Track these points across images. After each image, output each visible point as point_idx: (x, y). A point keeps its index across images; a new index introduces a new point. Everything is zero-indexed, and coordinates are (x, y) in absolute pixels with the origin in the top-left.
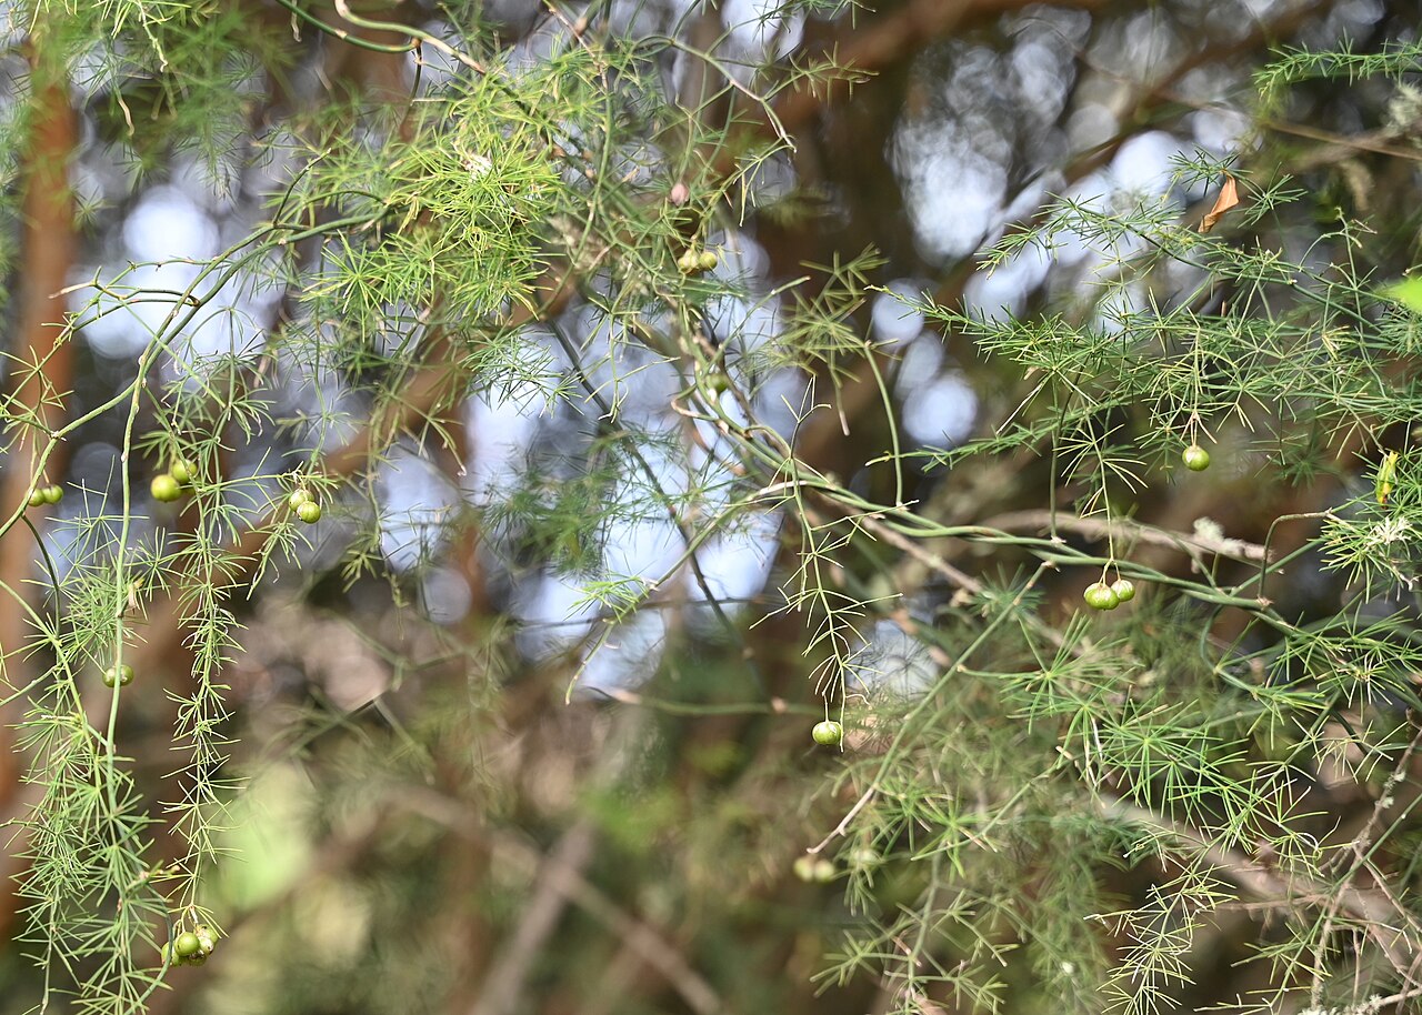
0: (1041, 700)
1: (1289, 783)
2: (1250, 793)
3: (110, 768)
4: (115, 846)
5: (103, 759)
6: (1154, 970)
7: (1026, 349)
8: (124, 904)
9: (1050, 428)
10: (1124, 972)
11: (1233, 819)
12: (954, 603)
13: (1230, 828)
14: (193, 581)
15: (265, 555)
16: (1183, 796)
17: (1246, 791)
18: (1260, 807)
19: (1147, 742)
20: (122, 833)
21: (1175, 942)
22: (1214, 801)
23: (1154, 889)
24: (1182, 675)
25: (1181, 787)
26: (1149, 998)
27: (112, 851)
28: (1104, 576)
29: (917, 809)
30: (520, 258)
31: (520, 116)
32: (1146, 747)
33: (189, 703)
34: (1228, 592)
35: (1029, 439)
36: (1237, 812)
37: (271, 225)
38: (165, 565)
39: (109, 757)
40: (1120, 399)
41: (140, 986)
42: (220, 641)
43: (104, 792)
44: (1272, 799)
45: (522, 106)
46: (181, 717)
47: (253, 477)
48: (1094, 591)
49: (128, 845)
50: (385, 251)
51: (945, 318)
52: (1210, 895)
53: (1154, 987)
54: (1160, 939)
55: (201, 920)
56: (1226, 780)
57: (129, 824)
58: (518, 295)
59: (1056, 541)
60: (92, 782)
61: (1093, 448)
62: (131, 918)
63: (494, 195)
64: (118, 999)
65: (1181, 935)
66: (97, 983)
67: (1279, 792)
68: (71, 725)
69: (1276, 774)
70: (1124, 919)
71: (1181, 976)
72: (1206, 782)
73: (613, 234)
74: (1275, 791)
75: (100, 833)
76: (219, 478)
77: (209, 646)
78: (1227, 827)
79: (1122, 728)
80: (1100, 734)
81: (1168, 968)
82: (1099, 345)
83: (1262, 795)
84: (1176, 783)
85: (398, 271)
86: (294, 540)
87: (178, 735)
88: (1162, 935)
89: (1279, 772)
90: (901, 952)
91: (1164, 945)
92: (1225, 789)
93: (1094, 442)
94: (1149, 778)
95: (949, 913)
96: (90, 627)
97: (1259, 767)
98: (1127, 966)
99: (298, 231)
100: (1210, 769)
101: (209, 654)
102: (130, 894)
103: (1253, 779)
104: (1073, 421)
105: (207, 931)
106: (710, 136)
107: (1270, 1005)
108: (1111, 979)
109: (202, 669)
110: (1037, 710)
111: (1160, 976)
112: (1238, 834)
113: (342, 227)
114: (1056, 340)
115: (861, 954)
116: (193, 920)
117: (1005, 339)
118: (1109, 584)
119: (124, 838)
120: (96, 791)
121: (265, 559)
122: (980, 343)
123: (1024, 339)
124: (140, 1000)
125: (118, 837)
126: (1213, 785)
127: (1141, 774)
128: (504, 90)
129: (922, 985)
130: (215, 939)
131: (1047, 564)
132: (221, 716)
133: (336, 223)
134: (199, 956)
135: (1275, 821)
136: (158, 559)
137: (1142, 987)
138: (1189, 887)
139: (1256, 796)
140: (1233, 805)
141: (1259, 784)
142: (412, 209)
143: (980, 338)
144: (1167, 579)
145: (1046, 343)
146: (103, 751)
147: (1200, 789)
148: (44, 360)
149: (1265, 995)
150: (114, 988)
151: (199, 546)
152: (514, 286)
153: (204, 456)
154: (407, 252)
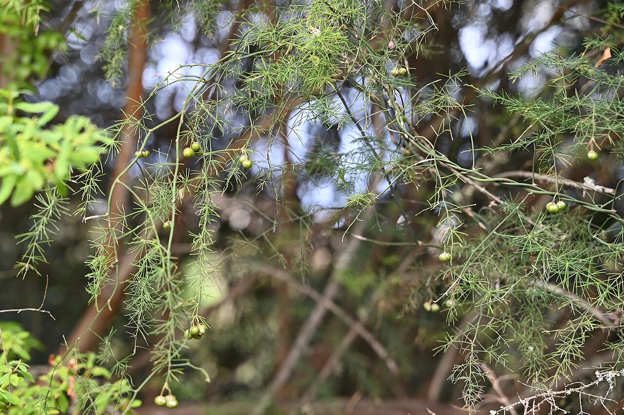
0: (526, 246)
1: (622, 282)
2: (607, 285)
3: (168, 261)
4: (169, 292)
5: (166, 257)
6: (569, 353)
7: (526, 111)
8: (172, 314)
9: (533, 141)
10: (558, 353)
11: (601, 295)
12: (490, 206)
13: (599, 299)
14: (200, 189)
15: (228, 180)
16: (581, 286)
17: (606, 284)
18: (611, 291)
19: (567, 264)
20: (172, 287)
21: (577, 342)
22: (594, 288)
23: (570, 321)
24: (577, 236)
25: (580, 282)
26: (567, 364)
27: (168, 294)
28: (554, 199)
29: (475, 286)
30: (330, 68)
31: (331, 13)
32: (567, 266)
33: (197, 237)
34: (600, 207)
35: (525, 145)
36: (602, 292)
37: (235, 52)
38: (189, 183)
39: (168, 257)
40: (561, 130)
41: (177, 347)
42: (210, 213)
43: (166, 270)
44: (616, 288)
45: (332, 9)
46: (194, 242)
47: (226, 150)
48: (550, 205)
49: (174, 292)
50: (278, 64)
51: (494, 97)
52: (591, 324)
53: (569, 360)
54: (572, 341)
55: (200, 321)
56: (598, 280)
57: (176, 283)
58: (329, 82)
59: (534, 185)
60: (161, 266)
61: (551, 149)
62: (175, 320)
63: (323, 44)
64: (169, 352)
65: (580, 340)
66: (160, 345)
67: (619, 285)
68: (153, 244)
69: (617, 278)
70: (558, 333)
71: (580, 356)
72: (590, 280)
73: (366, 60)
74: (617, 285)
75: (164, 286)
76: (211, 150)
77: (206, 215)
78: (598, 298)
79: (558, 258)
80: (549, 260)
81: (575, 353)
82: (555, 110)
83: (612, 286)
84: (578, 280)
85: (283, 72)
86: (239, 175)
87: (193, 249)
88: (573, 340)
89: (619, 277)
90: (468, 341)
91: (573, 343)
92: (598, 283)
93: (551, 148)
94: (568, 278)
95: (487, 326)
96: (159, 205)
97: (611, 275)
98: (558, 351)
99: (244, 55)
100: (592, 275)
101: (206, 218)
102: (174, 311)
103: (609, 280)
104: (542, 139)
105: (202, 326)
106: (404, 23)
107: (613, 368)
108: (552, 356)
109: (203, 224)
110: (525, 250)
111: (572, 356)
112: (602, 301)
113: (262, 54)
114: (538, 108)
115: (452, 341)
116: (197, 321)
117: (518, 106)
118: (556, 203)
119: (173, 289)
120: (162, 270)
121: (228, 182)
122: (508, 108)
123: (525, 107)
124: (177, 352)
125: (171, 288)
126: (593, 282)
127: (565, 277)
128: (325, 2)
129: (476, 353)
130: (205, 328)
131: (531, 193)
132: (210, 242)
133: (259, 52)
134: (199, 335)
135: (617, 296)
136: (187, 180)
137: (564, 360)
138: (583, 321)
139: (610, 286)
140: (601, 290)
141: (611, 282)
142: (289, 48)
143: (508, 106)
144: (577, 201)
145: (534, 109)
146: (166, 255)
147: (588, 283)
148: (145, 102)
149: (610, 364)
150: (167, 347)
151: (203, 176)
152: (327, 79)
153: (205, 141)
154: (286, 64)
